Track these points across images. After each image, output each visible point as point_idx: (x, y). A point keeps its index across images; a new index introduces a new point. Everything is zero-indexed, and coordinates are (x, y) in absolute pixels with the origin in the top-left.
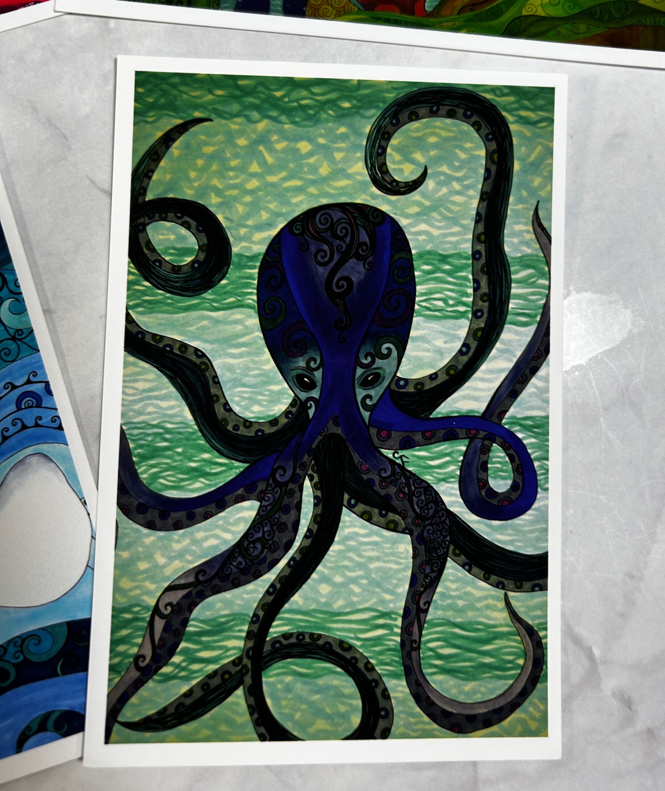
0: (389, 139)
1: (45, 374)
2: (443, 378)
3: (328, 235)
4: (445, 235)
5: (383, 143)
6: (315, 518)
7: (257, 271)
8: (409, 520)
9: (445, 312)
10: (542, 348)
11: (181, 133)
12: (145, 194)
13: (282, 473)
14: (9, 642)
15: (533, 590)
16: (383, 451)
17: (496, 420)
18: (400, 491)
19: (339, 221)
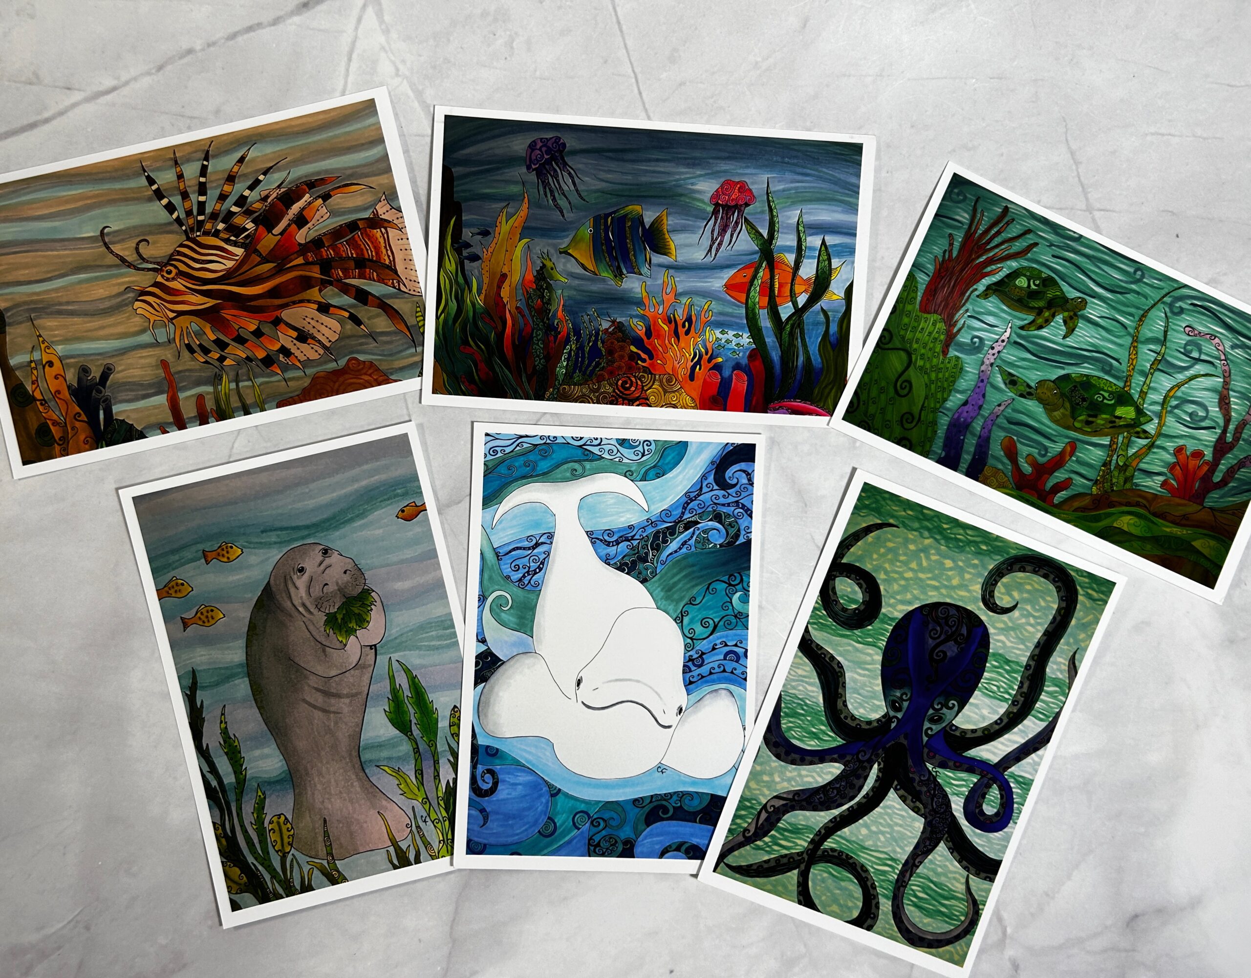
0: (1002, 577)
1: (747, 644)
2: (979, 734)
3: (942, 622)
5: (997, 578)
6: (873, 788)
8: (927, 810)
10: (1046, 738)
11: (878, 529)
12: (842, 558)
13: (863, 755)
14: (675, 793)
15: (985, 879)
16: (927, 764)
17: (1001, 770)
18: (929, 791)
19: (952, 616)
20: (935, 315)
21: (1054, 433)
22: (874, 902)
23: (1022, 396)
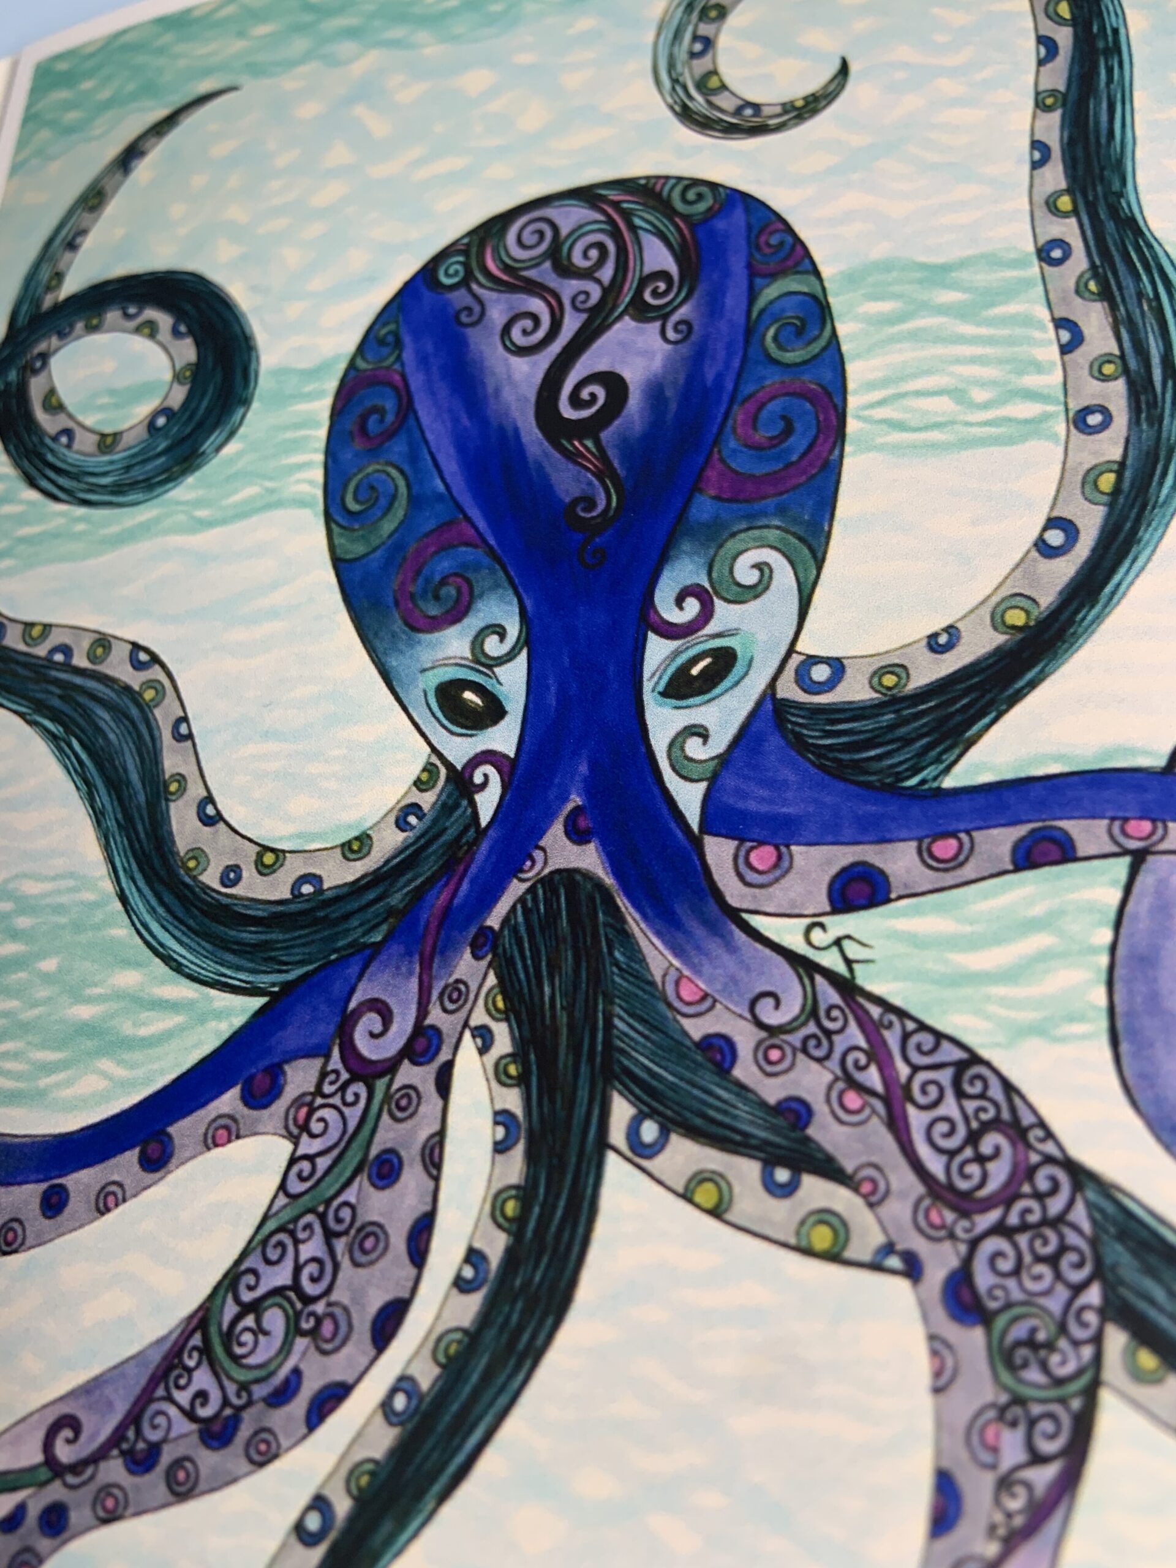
0: (721, 18)
2: (980, 641)
5: (705, 30)
6: (498, 1205)
9: (959, 428)
11: (164, 135)
13: (378, 1028)
18: (848, 1081)
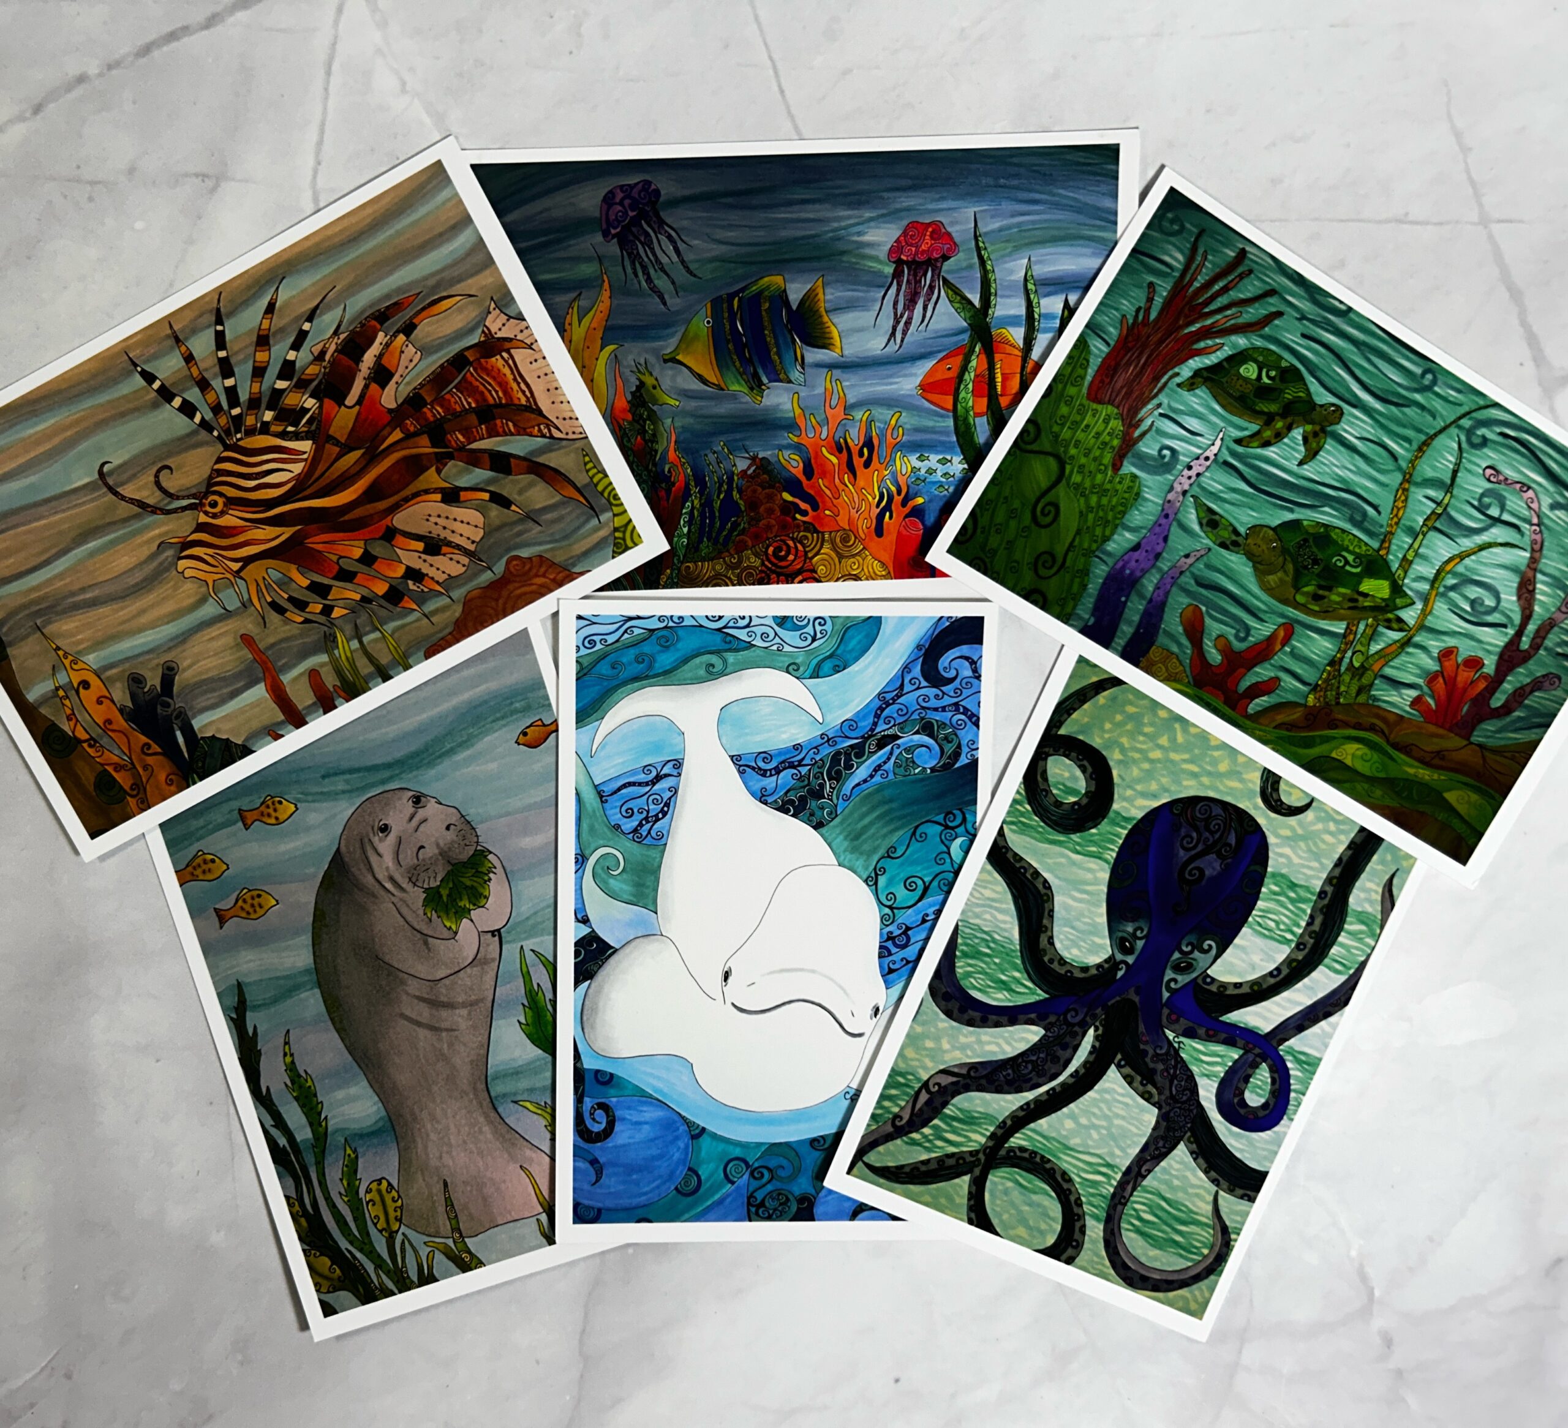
2: (1246, 989)
3: (1201, 825)
4: (1303, 866)
6: (1085, 1064)
7: (1126, 832)
8: (1163, 1097)
10: (1343, 999)
11: (1114, 686)
12: (1059, 727)
13: (1073, 1015)
15: (1242, 1197)
16: (1167, 1032)
17: (1274, 1043)
18: (1166, 1070)
19: (1216, 817)
20: (1110, 407)
21: (1262, 607)
22: (1078, 1225)
23: (1223, 545)
